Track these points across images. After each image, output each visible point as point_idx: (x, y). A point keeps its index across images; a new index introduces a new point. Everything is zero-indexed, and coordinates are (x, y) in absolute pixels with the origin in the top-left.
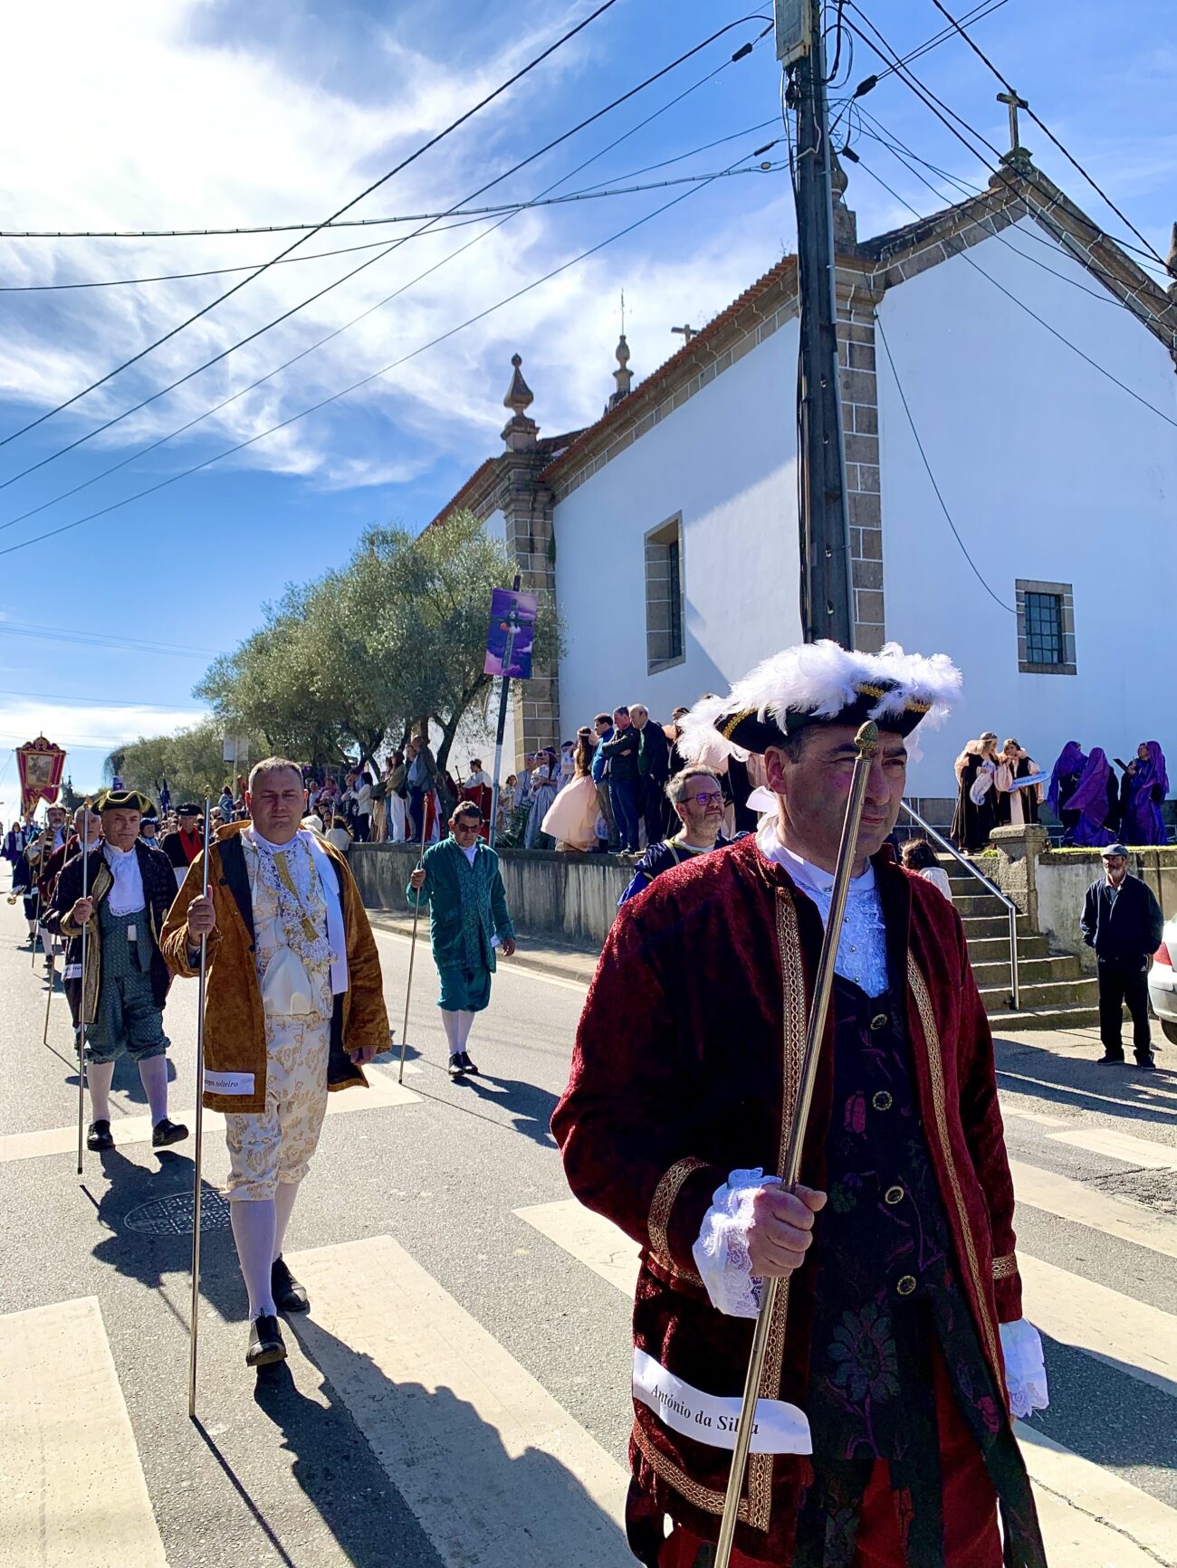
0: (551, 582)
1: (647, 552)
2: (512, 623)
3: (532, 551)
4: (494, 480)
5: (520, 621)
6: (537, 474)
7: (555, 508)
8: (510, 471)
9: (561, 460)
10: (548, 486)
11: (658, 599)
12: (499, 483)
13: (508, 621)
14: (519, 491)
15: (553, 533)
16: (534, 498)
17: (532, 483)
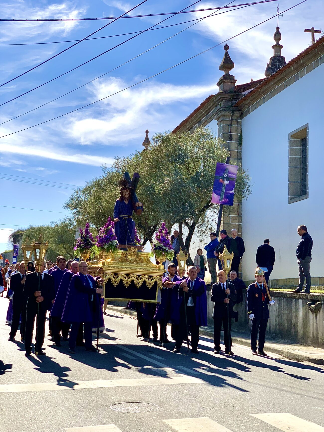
0: (239, 156)
1: (290, 143)
2: (225, 179)
3: (231, 140)
4: (213, 105)
5: (229, 178)
6: (235, 103)
7: (243, 120)
8: (221, 101)
9: (247, 96)
10: (239, 109)
11: (295, 166)
12: (215, 107)
14: (225, 111)
15: (241, 131)
16: (233, 114)
17: (232, 107)
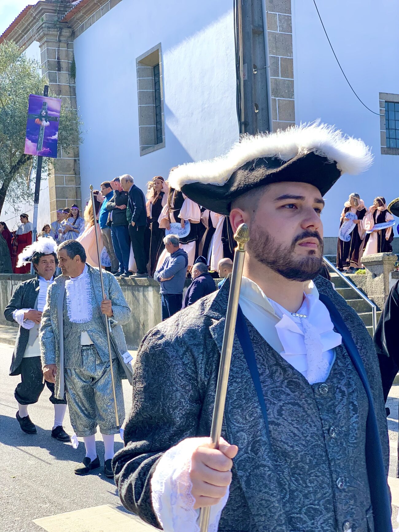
0: (73, 92)
1: (138, 71)
2: (43, 119)
3: (59, 70)
4: (32, 21)
5: (49, 117)
6: (62, 17)
7: (74, 41)
8: (43, 14)
9: (78, 7)
10: (70, 25)
11: (146, 104)
12: (36, 23)
13: (41, 117)
14: (49, 28)
15: (74, 58)
16: (60, 33)
17: (58, 23)
